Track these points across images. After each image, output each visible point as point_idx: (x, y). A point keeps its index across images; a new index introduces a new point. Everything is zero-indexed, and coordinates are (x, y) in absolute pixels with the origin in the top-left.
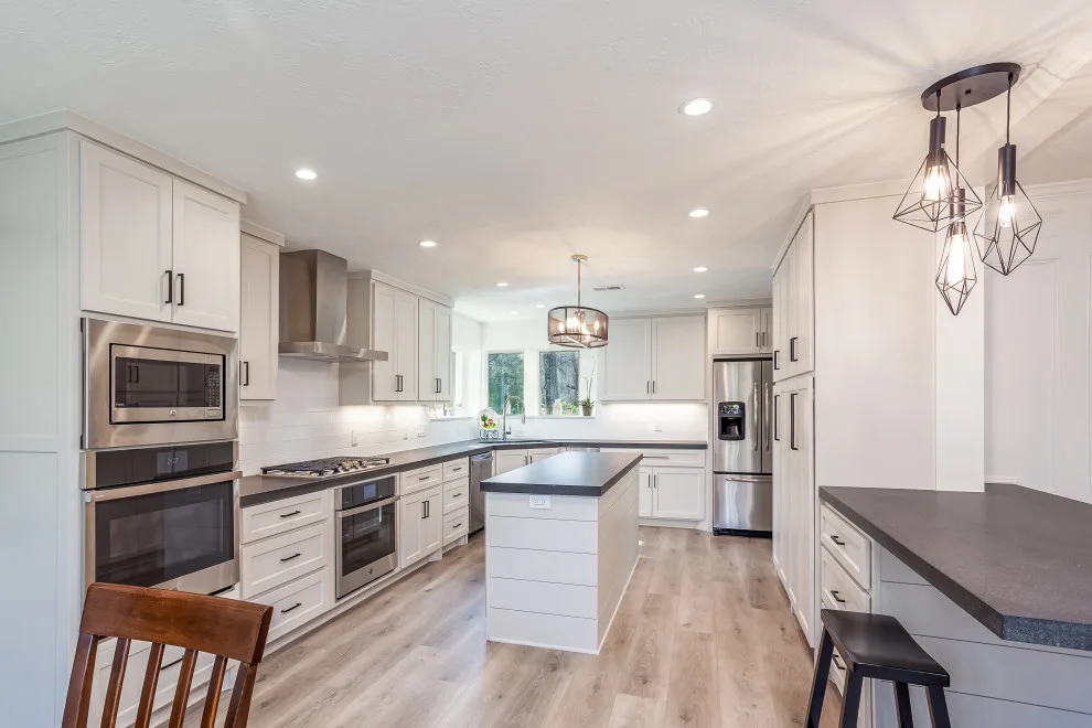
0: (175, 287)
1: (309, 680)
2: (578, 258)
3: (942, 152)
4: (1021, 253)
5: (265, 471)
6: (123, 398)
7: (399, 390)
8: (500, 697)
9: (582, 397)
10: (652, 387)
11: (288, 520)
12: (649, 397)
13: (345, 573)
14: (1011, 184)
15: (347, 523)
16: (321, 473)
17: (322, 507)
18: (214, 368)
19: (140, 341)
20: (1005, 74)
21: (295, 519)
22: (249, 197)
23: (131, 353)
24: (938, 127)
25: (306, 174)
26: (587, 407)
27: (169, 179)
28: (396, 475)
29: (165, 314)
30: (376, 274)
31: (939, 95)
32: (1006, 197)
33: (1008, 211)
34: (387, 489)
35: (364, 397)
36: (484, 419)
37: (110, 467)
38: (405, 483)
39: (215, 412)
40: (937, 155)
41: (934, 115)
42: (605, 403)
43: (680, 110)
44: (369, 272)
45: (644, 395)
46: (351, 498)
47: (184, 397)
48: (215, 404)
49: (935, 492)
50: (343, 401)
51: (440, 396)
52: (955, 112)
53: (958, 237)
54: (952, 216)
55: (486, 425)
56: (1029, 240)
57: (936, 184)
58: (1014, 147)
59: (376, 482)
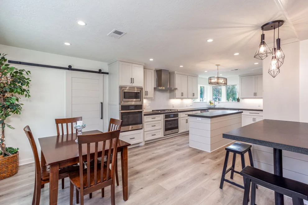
0: (132, 80)
1: (154, 147)
2: (218, 65)
3: (264, 42)
5: (153, 111)
6: (125, 98)
7: (182, 96)
9: (237, 97)
11: (153, 119)
12: (255, 97)
13: (165, 131)
14: (279, 48)
15: (166, 121)
16: (161, 111)
17: (161, 118)
18: (139, 93)
19: (127, 89)
21: (155, 119)
22: (145, 64)
23: (126, 91)
25: (151, 60)
26: (238, 100)
27: (131, 64)
28: (179, 113)
29: (131, 85)
30: (176, 72)
32: (278, 51)
34: (176, 115)
35: (174, 97)
36: (210, 102)
37: (123, 107)
38: (181, 115)
39: (139, 100)
40: (262, 42)
42: (243, 98)
44: (174, 72)
45: (253, 96)
46: (167, 117)
47: (134, 97)
48: (139, 98)
49: (299, 123)
50: (170, 98)
51: (194, 97)
52: (273, 30)
55: (211, 104)
57: (262, 49)
59: (173, 114)
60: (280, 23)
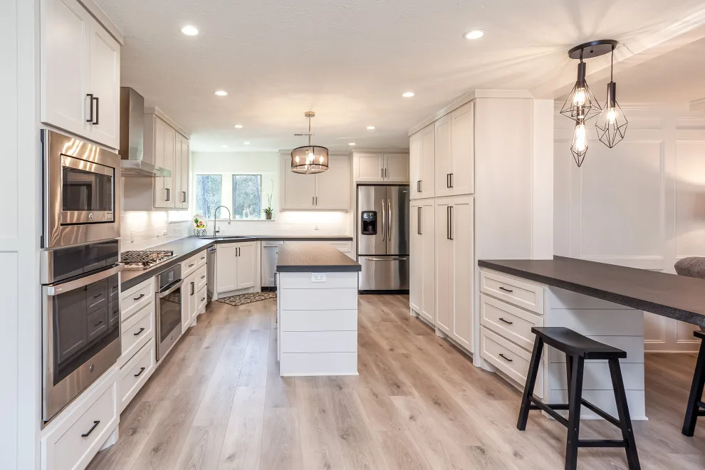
2: (310, 115)
3: (584, 81)
4: (618, 137)
7: (168, 200)
8: (324, 412)
9: (265, 206)
10: (315, 201)
11: (137, 302)
12: (313, 207)
13: (161, 341)
14: (614, 103)
17: (150, 291)
18: (109, 179)
20: (610, 46)
21: (141, 300)
22: (124, 39)
24: (582, 68)
25: (190, 30)
26: (269, 214)
28: (181, 263)
29: (86, 131)
30: (156, 110)
31: (582, 51)
32: (612, 109)
33: (612, 116)
36: (196, 221)
39: (111, 215)
40: (581, 82)
41: (578, 61)
43: (464, 35)
44: (153, 109)
45: (310, 205)
48: (110, 209)
53: (582, 126)
54: (578, 114)
55: (198, 226)
56: (622, 130)
57: (580, 97)
58: (615, 84)
60: (608, 45)
